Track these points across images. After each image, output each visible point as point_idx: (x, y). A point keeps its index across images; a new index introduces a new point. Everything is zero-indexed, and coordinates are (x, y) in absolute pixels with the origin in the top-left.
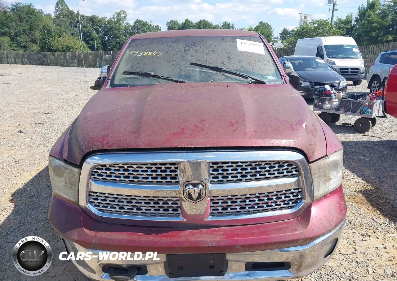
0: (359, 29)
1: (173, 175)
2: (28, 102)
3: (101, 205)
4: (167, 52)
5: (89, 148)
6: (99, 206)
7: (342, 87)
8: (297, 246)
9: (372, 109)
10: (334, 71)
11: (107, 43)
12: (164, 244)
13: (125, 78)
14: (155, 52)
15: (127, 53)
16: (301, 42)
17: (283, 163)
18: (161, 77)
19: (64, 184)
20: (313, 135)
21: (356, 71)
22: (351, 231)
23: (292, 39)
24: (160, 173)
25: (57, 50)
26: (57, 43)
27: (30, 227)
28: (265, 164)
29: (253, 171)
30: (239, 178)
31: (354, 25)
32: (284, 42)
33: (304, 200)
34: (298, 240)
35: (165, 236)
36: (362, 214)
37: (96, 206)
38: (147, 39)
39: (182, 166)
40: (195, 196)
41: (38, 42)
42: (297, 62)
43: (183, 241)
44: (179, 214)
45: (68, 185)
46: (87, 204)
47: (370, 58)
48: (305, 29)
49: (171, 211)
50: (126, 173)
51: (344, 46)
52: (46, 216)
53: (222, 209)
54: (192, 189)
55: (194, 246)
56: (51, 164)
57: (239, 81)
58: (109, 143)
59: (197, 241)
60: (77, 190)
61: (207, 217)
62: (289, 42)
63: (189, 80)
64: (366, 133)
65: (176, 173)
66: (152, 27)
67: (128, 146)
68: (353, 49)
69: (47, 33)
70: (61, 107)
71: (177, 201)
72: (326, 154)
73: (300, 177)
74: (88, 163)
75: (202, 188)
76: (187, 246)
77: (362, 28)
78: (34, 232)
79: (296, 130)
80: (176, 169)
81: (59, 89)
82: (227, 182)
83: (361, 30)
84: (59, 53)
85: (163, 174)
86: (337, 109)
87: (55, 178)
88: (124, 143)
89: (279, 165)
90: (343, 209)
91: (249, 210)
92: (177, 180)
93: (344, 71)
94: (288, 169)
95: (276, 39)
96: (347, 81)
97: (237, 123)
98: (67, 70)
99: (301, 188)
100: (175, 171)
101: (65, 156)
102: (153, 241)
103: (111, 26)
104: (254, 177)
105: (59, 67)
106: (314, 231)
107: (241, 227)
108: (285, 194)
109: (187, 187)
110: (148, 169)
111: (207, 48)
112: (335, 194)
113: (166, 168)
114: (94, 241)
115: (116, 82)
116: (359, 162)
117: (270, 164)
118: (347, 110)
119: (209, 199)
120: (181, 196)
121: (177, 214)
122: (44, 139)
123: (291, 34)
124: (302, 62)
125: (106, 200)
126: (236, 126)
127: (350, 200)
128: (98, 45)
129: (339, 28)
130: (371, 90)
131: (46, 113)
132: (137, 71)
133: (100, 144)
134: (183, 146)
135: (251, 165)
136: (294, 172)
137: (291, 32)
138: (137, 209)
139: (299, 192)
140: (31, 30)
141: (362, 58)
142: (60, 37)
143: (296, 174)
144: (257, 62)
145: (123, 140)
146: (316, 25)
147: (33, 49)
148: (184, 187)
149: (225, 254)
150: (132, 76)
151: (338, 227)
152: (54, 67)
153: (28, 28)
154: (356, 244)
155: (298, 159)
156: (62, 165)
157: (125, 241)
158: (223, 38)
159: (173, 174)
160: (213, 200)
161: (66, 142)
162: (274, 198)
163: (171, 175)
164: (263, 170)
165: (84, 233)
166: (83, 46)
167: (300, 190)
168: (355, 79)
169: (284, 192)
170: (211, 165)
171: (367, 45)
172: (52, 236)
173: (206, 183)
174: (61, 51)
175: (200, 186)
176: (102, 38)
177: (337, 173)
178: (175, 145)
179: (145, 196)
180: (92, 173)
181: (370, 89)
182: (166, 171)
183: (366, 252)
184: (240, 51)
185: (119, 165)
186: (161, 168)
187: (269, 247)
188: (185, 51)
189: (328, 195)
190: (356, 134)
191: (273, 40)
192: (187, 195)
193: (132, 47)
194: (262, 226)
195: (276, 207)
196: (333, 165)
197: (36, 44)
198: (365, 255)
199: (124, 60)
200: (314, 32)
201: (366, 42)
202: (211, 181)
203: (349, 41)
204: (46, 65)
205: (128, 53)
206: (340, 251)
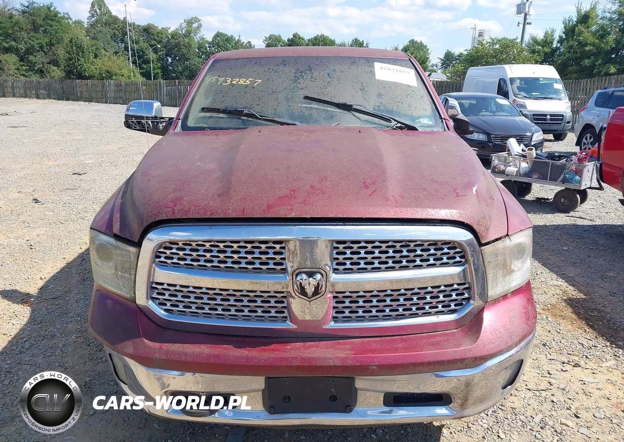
0: (564, 54)
1: (278, 259)
2: (48, 156)
3: (168, 304)
4: (268, 80)
5: (153, 216)
6: (165, 305)
7: (536, 143)
8: (462, 369)
9: (581, 176)
10: (524, 118)
11: (170, 68)
12: (263, 361)
13: (204, 118)
14: (250, 79)
15: (206, 80)
16: (473, 72)
17: (442, 244)
18: (259, 117)
19: (113, 271)
20: (487, 205)
21: (559, 119)
22: (544, 356)
23: (460, 67)
24: (259, 256)
25: (91, 77)
26: (91, 66)
27: (54, 342)
28: (415, 246)
29: (398, 255)
30: (376, 265)
31: (556, 47)
32: (447, 72)
33: (473, 301)
34: (462, 360)
35: (265, 350)
36: (561, 332)
37: (161, 304)
38: (237, 59)
39: (291, 246)
40: (310, 290)
41: (62, 63)
42: (466, 103)
43: (291, 357)
44: (286, 317)
45: (119, 272)
46: (148, 301)
47: (580, 99)
48: (479, 53)
49: (273, 313)
50: (208, 255)
51: (540, 79)
52: (79, 327)
53: (350, 312)
54: (306, 280)
55: (307, 365)
56: (94, 241)
57: (377, 126)
58: (183, 210)
59: (313, 358)
60: (133, 279)
61: (327, 323)
62: (455, 73)
63: (301, 122)
64: (572, 213)
65: (283, 256)
66: (241, 45)
67: (212, 214)
68: (554, 84)
69: (77, 50)
70: (98, 165)
71: (282, 299)
72: (506, 233)
73: (468, 267)
74: (150, 240)
75: (321, 279)
76: (298, 364)
77: (570, 52)
78: (62, 350)
79: (461, 196)
80: (283, 251)
81: (95, 137)
82: (359, 271)
83: (567, 55)
84: (95, 82)
85: (264, 257)
86: (528, 174)
87: (99, 262)
88: (205, 209)
89: (436, 247)
90: (531, 317)
91: (391, 313)
92: (283, 267)
93: (539, 119)
94: (449, 253)
95: (435, 68)
96: (544, 134)
97: (374, 184)
98: (107, 109)
99: (469, 283)
100: (281, 253)
101: (116, 229)
102: (247, 356)
103: (177, 41)
104: (398, 265)
105: (95, 104)
106: (487, 347)
107: (378, 339)
108: (445, 291)
109: (299, 278)
110: (241, 250)
111: (329, 75)
112: (519, 294)
113: (267, 248)
114: (157, 356)
115: (191, 123)
116: (559, 255)
117: (422, 245)
118: (543, 178)
119: (330, 295)
120: (289, 290)
121: (283, 317)
122: (73, 213)
123: (458, 59)
124: (475, 103)
125: (176, 296)
126: (373, 188)
127: (544, 312)
128: (156, 71)
129: (533, 52)
130: (581, 149)
131: (75, 174)
132: (222, 106)
133: (169, 212)
134: (293, 215)
135: (395, 246)
136: (458, 259)
137: (459, 56)
138: (223, 310)
139: (465, 289)
140: (51, 44)
141: (568, 99)
142: (96, 56)
143: (461, 262)
144: (406, 97)
145: (204, 206)
146: (497, 46)
147: (53, 74)
148: (294, 277)
149: (353, 379)
150: (215, 115)
151: (523, 343)
152: (87, 103)
153: (47, 42)
154: (552, 376)
155: (465, 239)
156: (111, 242)
157: (204, 356)
158: (353, 61)
159: (278, 257)
160: (337, 297)
161: (117, 208)
162: (428, 297)
163: (275, 259)
164: (413, 254)
165: (144, 343)
166: (133, 72)
167: (467, 286)
168: (556, 130)
169: (443, 288)
170: (335, 245)
171: (576, 78)
172: (88, 356)
173: (327, 271)
174: (98, 78)
175: (318, 276)
176: (163, 60)
177: (523, 262)
178: (282, 213)
179: (236, 289)
180: (156, 254)
181: (579, 147)
182: (267, 253)
183: (566, 387)
184: (379, 81)
185: (197, 243)
186: (260, 248)
187: (420, 370)
188: (296, 79)
189: (509, 295)
190: (556, 214)
191: (430, 68)
192: (298, 289)
193: (214, 70)
194: (409, 338)
195: (430, 310)
196: (516, 250)
197: (59, 67)
198: (564, 392)
199: (202, 90)
200: (495, 57)
201: (575, 75)
202: (335, 270)
203: (548, 72)
204: (73, 100)
205: (208, 80)
206: (528, 385)
